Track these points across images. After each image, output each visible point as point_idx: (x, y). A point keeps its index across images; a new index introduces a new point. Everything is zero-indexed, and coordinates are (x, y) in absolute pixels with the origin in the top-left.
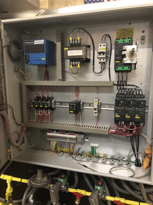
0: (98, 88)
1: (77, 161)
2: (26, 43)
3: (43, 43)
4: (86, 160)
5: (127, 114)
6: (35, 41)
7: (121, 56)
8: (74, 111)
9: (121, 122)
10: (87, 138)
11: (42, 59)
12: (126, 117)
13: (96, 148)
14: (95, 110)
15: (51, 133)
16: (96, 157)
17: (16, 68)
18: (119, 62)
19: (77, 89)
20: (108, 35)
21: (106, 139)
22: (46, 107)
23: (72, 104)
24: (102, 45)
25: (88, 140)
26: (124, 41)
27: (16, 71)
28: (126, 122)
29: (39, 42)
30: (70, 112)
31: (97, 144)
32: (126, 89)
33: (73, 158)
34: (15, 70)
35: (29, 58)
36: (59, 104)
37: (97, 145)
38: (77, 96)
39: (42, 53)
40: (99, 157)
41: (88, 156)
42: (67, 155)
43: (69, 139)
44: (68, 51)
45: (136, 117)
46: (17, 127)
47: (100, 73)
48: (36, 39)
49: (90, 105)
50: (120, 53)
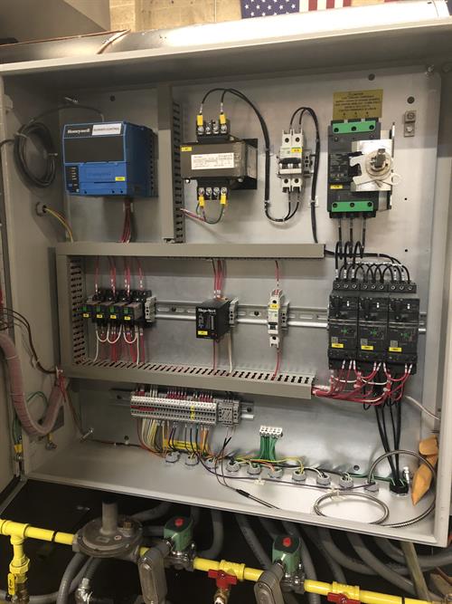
0: (280, 263)
1: (221, 479)
2: (69, 132)
3: (118, 132)
4: (248, 475)
5: (366, 341)
6: (95, 127)
7: (346, 171)
8: (209, 331)
9: (348, 361)
10: (249, 411)
11: (117, 179)
12: (363, 347)
13: (275, 438)
14: (272, 328)
15: (142, 395)
16: (274, 465)
17: (38, 203)
18: (341, 187)
19: (220, 266)
20: (310, 110)
21: (304, 414)
22: (129, 319)
23: (205, 311)
24: (292, 138)
25: (251, 416)
26: (354, 128)
27: (38, 214)
28: (362, 362)
29: (108, 129)
30: (200, 333)
31: (279, 426)
32: (361, 265)
33: (208, 469)
34: (36, 210)
35: (77, 176)
36: (167, 310)
37: (278, 430)
38: (219, 286)
39: (116, 163)
40: (284, 466)
41: (253, 462)
42: (191, 461)
43: (196, 413)
44: (193, 156)
45: (391, 349)
46: (43, 379)
47: (286, 219)
48: (99, 121)
49: (257, 314)
50: (345, 163)
